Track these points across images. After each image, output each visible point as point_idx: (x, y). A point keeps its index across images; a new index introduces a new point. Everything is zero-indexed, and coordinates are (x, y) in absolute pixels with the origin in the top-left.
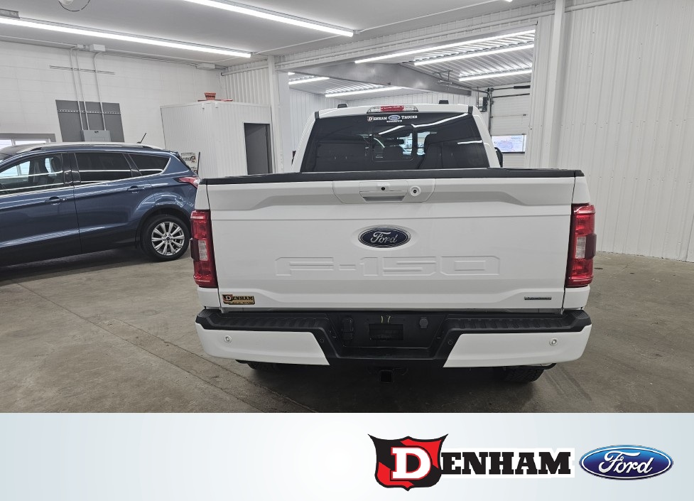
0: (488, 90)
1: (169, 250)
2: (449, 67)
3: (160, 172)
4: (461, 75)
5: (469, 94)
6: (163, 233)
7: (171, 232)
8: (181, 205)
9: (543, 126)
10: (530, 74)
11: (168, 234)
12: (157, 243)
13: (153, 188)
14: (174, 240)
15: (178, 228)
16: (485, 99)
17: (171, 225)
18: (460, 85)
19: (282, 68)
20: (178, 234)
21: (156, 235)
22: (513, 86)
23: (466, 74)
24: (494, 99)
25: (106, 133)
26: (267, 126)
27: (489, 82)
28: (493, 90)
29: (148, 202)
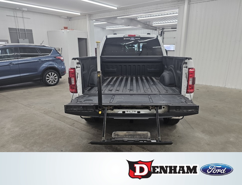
0: (163, 29)
1: (52, 82)
2: (149, 20)
3: (49, 54)
4: (153, 23)
5: (156, 30)
6: (50, 76)
7: (53, 76)
8: (56, 66)
9: (181, 42)
10: (177, 24)
11: (52, 76)
12: (48, 80)
13: (46, 60)
14: (54, 79)
15: (56, 74)
16: (161, 32)
17: (53, 73)
18: (153, 27)
19: (91, 19)
20: (55, 77)
21: (48, 77)
22: (171, 28)
23: (155, 23)
24: (164, 32)
25: (27, 40)
26: (86, 39)
27: (163, 26)
28: (164, 29)
29: (45, 65)
